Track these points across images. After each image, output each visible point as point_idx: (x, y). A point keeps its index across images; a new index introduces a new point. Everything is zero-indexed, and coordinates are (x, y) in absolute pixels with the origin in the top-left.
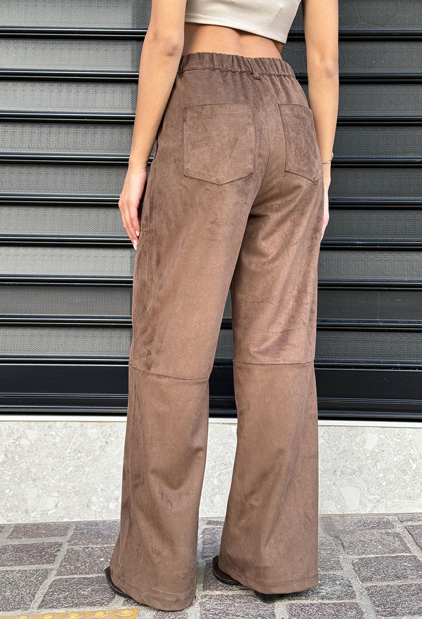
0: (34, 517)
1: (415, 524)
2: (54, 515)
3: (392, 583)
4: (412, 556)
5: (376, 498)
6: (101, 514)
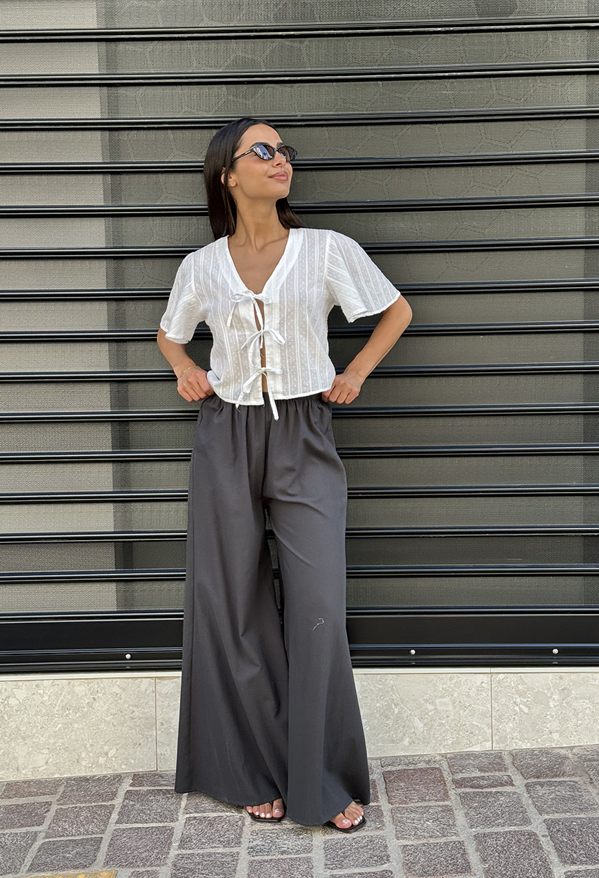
0: (25, 774)
1: (394, 769)
2: (44, 771)
6: (91, 769)
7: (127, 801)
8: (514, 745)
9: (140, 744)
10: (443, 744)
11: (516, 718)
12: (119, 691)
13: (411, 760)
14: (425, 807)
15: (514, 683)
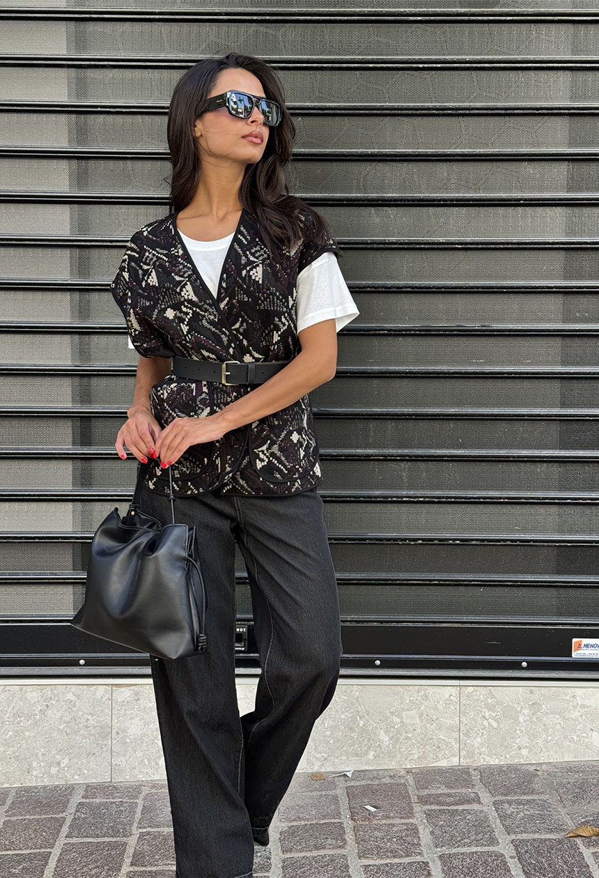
1: (358, 783)
3: (308, 854)
4: (339, 822)
5: (323, 756)
6: (42, 779)
7: (79, 814)
8: (482, 760)
9: (94, 754)
10: (409, 758)
11: (485, 733)
12: (73, 698)
13: (376, 775)
14: (389, 825)
15: (483, 696)
